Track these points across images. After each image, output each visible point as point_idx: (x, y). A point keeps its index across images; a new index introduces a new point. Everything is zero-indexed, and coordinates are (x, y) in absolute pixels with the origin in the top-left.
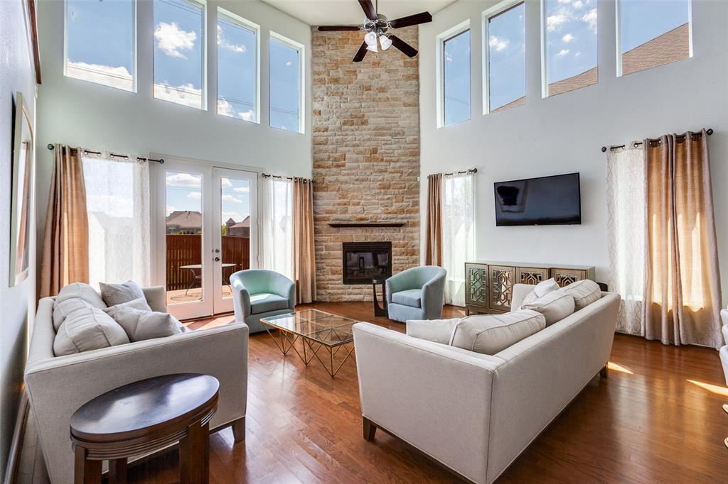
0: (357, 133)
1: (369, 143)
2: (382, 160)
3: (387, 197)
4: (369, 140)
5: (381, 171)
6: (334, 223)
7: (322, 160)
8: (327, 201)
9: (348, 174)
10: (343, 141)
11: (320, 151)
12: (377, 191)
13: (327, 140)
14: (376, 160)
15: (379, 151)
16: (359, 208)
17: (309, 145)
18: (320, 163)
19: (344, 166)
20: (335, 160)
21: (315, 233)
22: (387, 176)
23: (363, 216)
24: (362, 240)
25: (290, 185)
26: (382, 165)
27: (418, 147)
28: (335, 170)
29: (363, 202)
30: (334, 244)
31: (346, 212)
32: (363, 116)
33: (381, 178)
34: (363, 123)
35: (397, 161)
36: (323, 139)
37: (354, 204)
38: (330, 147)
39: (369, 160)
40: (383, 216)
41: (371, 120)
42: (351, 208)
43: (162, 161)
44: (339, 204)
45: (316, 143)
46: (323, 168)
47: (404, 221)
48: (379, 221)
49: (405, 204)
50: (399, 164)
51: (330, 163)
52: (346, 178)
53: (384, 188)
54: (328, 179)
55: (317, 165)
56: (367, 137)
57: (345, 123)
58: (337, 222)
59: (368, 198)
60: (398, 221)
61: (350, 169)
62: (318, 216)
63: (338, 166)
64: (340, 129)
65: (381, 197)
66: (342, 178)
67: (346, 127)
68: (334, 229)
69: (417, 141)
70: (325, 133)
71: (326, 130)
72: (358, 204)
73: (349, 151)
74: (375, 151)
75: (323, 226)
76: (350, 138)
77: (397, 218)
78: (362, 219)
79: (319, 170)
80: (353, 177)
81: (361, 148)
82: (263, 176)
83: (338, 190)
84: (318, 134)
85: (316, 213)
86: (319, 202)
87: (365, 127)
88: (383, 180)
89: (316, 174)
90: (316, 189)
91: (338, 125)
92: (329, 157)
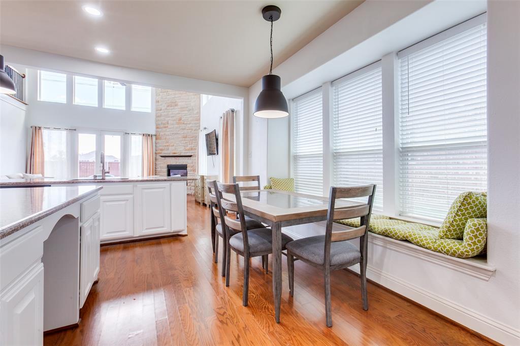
0: (173, 110)
1: (178, 115)
2: (183, 124)
3: (185, 142)
5: (183, 129)
6: (163, 155)
7: (159, 124)
8: (161, 144)
9: (169, 131)
10: (167, 115)
11: (158, 120)
12: (181, 139)
13: (161, 115)
14: (181, 123)
15: (183, 119)
16: (173, 148)
17: (154, 118)
18: (158, 126)
19: (167, 127)
20: (164, 124)
21: (156, 160)
22: (185, 131)
23: (175, 152)
24: (174, 164)
25: (141, 137)
26: (183, 126)
27: (200, 116)
28: (164, 129)
29: (175, 145)
30: (163, 164)
31: (168, 150)
32: (176, 102)
33: (182, 132)
34: (176, 105)
36: (159, 114)
37: (172, 146)
38: (162, 118)
39: (178, 124)
40: (184, 151)
41: (179, 104)
42: (170, 148)
43: (75, 130)
44: (165, 146)
45: (157, 116)
46: (160, 128)
47: (192, 154)
48: (182, 154)
49: (193, 145)
50: (190, 125)
51: (162, 126)
53: (184, 138)
54: (161, 133)
55: (157, 128)
56: (177, 112)
57: (168, 106)
58: (165, 155)
59: (177, 142)
60: (190, 154)
61: (170, 129)
62: (157, 152)
63: (165, 127)
64: (166, 109)
65: (182, 142)
66: (167, 133)
67: (168, 108)
68: (163, 158)
69: (199, 113)
70: (161, 111)
71: (161, 110)
72: (173, 146)
73: (170, 120)
74: (180, 119)
75: (158, 157)
76: (170, 113)
77: (189, 153)
78: (175, 153)
79: (158, 129)
80: (172, 133)
81: (174, 118)
82: (126, 133)
83: (165, 139)
84: (158, 112)
85: (156, 150)
86: (158, 145)
87: (176, 107)
88: (184, 133)
89: (157, 132)
90: (156, 139)
91: (165, 107)
92: (162, 123)
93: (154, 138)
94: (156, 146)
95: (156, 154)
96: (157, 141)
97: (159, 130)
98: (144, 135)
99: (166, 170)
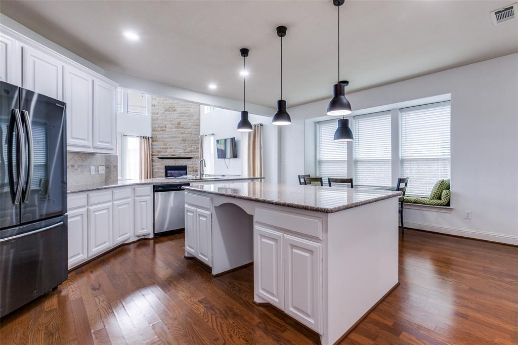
0: (172, 115)
1: (177, 120)
2: (183, 128)
3: (184, 145)
4: (177, 118)
5: (182, 133)
6: (161, 157)
7: (155, 128)
8: (158, 146)
9: (167, 134)
10: (165, 119)
11: (155, 123)
12: (180, 142)
13: (158, 118)
14: (180, 127)
15: (182, 124)
16: (172, 150)
17: (149, 121)
19: (165, 130)
20: (162, 127)
21: (152, 161)
22: (184, 135)
24: (174, 165)
25: (138, 139)
26: (182, 130)
27: (199, 122)
28: (161, 132)
29: (174, 147)
30: (160, 166)
31: (166, 152)
32: (174, 108)
33: (182, 136)
34: (174, 111)
35: (190, 128)
36: (156, 118)
37: (170, 148)
38: (159, 122)
39: (177, 128)
40: (184, 154)
41: (178, 109)
42: (168, 150)
44: (163, 148)
45: (153, 120)
46: (156, 131)
47: (192, 156)
48: (181, 157)
49: (192, 148)
50: (191, 130)
51: (159, 129)
52: (166, 136)
53: (183, 141)
54: (158, 136)
55: (153, 130)
56: (176, 117)
57: (166, 111)
58: (162, 157)
59: (176, 145)
60: (190, 156)
61: (169, 132)
62: (153, 153)
63: (163, 130)
64: (163, 113)
65: (182, 145)
66: (165, 136)
67: (167, 112)
68: (161, 160)
69: (199, 119)
70: (157, 115)
71: (157, 114)
72: (172, 148)
73: (168, 124)
74: (179, 124)
75: (155, 158)
76: (168, 117)
77: (189, 155)
78: (173, 155)
80: (170, 136)
81: (173, 122)
82: (124, 135)
83: (163, 141)
84: (154, 115)
86: (154, 147)
87: (175, 112)
88: (183, 137)
89: (152, 134)
90: (152, 141)
91: (163, 111)
92: (159, 126)
93: (150, 140)
94: (152, 148)
95: (152, 155)
96: (154, 143)
97: (156, 133)
98: (141, 137)
99: (164, 171)
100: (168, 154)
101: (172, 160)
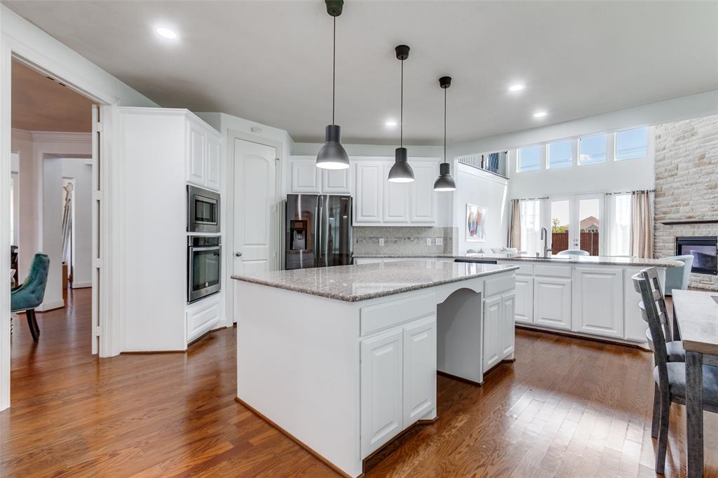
0: (688, 144)
1: (698, 150)
2: (710, 163)
3: (713, 196)
4: (697, 148)
5: (708, 174)
6: (667, 221)
7: (660, 173)
8: (665, 202)
9: (680, 181)
10: (676, 154)
11: (659, 166)
12: (706, 191)
13: (665, 157)
14: (705, 164)
15: (707, 156)
16: (688, 208)
17: (652, 163)
18: (658, 176)
19: (676, 175)
20: (670, 171)
21: (655, 229)
22: (712, 177)
23: (691, 214)
24: (691, 235)
26: (709, 168)
28: (670, 179)
29: (691, 203)
30: (667, 239)
31: (678, 212)
32: (693, 129)
33: (707, 180)
34: (693, 135)
36: (660, 157)
37: (684, 205)
38: (666, 161)
39: (698, 165)
40: (709, 213)
41: (700, 131)
42: (681, 209)
43: (548, 198)
44: (672, 206)
45: (657, 161)
46: (662, 179)
48: (706, 219)
51: (666, 174)
52: (678, 184)
53: (711, 189)
54: (664, 187)
55: (658, 179)
56: (696, 146)
57: (678, 140)
58: (670, 221)
59: (696, 198)
61: (682, 176)
62: (657, 216)
63: (672, 176)
64: (674, 145)
65: (707, 196)
66: (675, 185)
67: (679, 142)
68: (668, 226)
70: (664, 151)
71: (664, 149)
72: (688, 204)
73: (681, 162)
74: (702, 157)
75: (659, 225)
76: (681, 151)
78: (690, 217)
79: (658, 181)
80: (684, 183)
81: (691, 157)
82: (607, 194)
83: (673, 194)
84: (658, 153)
85: (655, 214)
86: (658, 206)
87: (694, 138)
88: (710, 181)
89: (656, 185)
90: (656, 196)
91: (673, 142)
92: (666, 170)
93: (652, 196)
94: (655, 208)
95: (655, 219)
96: (658, 199)
97: (661, 181)
98: (634, 193)
99: (672, 245)
100: (682, 214)
101: (688, 226)
